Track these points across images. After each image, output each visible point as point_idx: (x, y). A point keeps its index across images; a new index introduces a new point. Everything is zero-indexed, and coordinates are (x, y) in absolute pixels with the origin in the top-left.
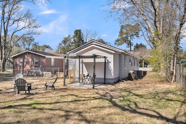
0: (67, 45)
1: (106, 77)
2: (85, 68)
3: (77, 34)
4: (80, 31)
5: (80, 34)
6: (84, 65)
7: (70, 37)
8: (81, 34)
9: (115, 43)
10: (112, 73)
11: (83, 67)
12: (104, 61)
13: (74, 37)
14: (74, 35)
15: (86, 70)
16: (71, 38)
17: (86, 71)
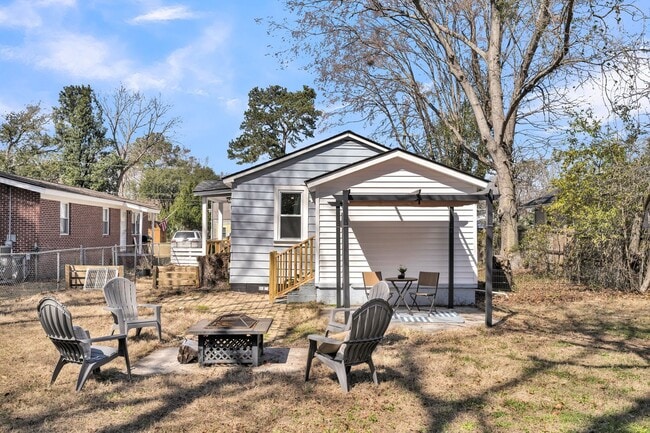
0: (20, 145)
1: (455, 282)
2: (358, 247)
3: (73, 105)
4: (86, 92)
5: (88, 104)
6: (351, 235)
7: (38, 115)
8: (93, 104)
9: (229, 152)
10: (473, 264)
11: (350, 241)
12: (448, 219)
13: (58, 115)
14: (59, 106)
15: (361, 252)
16: (43, 118)
17: (364, 258)
